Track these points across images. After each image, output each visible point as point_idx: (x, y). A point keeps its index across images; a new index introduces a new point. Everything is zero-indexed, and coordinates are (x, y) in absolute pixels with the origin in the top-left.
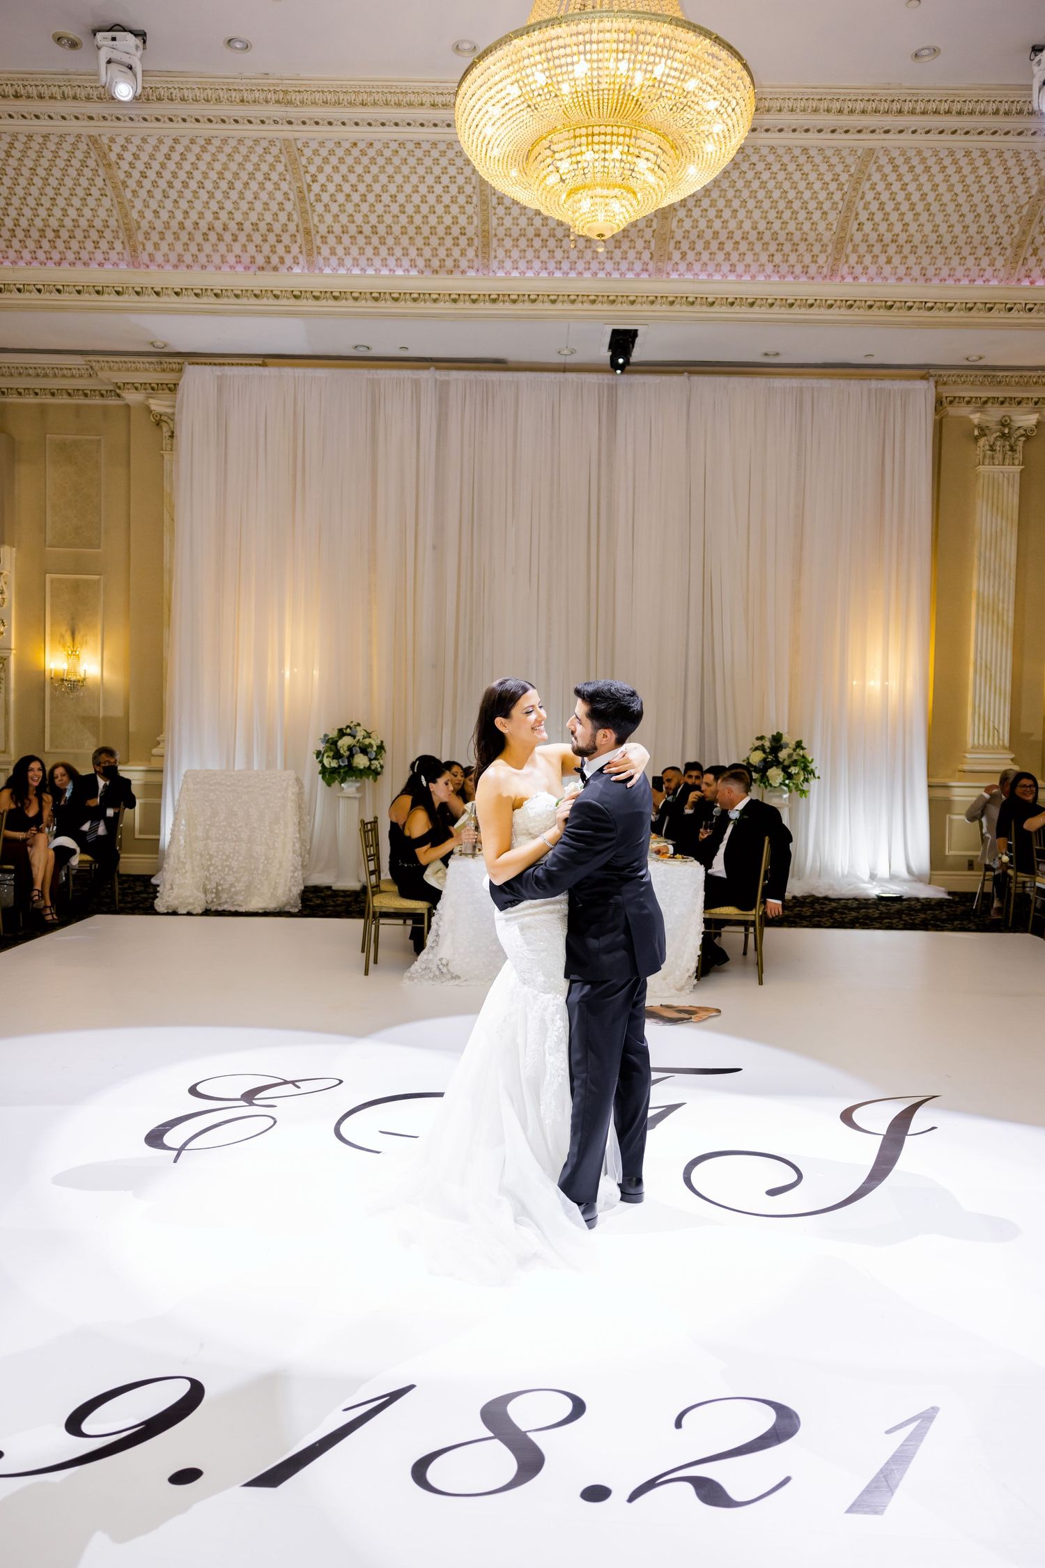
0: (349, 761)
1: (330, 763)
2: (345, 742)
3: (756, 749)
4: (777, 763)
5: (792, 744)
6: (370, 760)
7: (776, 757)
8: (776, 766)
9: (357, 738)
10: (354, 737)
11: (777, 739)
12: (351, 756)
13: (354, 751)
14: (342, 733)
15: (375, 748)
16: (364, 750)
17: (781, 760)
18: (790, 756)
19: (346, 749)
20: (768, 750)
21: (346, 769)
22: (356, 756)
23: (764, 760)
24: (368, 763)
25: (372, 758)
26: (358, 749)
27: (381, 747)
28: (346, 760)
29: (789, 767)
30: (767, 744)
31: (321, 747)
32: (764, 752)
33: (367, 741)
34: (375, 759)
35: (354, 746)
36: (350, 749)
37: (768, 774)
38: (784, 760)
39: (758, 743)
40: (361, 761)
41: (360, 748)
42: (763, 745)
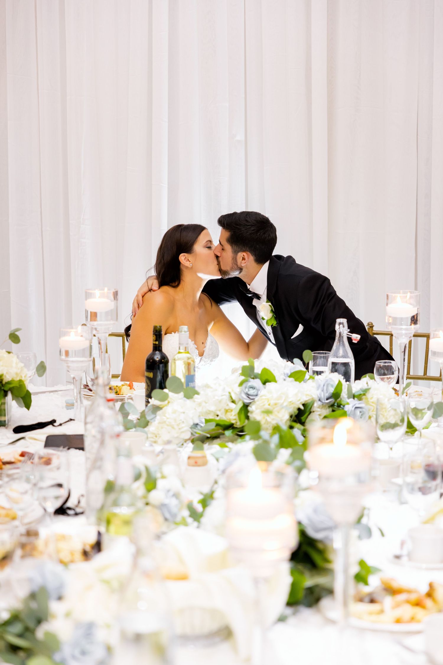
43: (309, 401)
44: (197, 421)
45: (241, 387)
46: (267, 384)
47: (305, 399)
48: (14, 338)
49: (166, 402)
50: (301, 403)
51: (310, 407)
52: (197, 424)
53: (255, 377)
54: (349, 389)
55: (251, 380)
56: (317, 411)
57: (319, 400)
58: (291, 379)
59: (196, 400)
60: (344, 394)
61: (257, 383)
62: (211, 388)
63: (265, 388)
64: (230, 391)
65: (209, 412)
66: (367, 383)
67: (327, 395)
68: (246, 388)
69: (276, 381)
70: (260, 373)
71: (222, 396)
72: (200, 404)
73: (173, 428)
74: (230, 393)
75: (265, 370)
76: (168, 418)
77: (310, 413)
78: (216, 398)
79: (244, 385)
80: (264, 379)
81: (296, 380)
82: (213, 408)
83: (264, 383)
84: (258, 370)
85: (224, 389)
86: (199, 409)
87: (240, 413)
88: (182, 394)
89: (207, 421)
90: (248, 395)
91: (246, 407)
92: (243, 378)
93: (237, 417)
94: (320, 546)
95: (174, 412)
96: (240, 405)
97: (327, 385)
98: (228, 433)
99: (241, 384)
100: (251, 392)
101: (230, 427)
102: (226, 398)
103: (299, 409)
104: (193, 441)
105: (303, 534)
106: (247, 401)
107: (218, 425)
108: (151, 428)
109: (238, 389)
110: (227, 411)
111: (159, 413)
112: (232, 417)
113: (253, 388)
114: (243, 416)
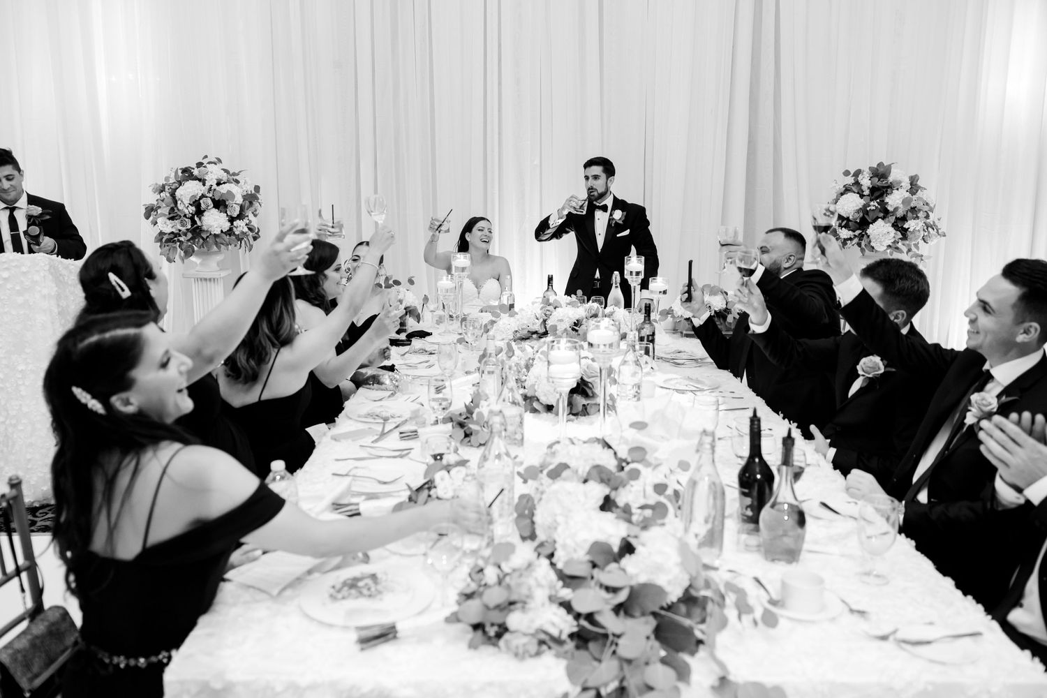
0: (194, 222)
1: (167, 227)
2: (189, 190)
3: (847, 190)
4: (885, 213)
5: (906, 184)
6: (232, 220)
7: (883, 204)
8: (883, 218)
9: (208, 184)
10: (203, 181)
11: (880, 173)
12: (200, 212)
13: (203, 206)
14: (187, 174)
15: (239, 200)
16: (220, 204)
17: (890, 209)
18: (905, 201)
19: (187, 202)
20: (867, 192)
21: (190, 235)
22: (205, 214)
23: (864, 210)
24: (227, 226)
25: (235, 215)
26: (210, 202)
27: (251, 199)
28: (189, 221)
29: (904, 219)
30: (866, 182)
31: (152, 199)
32: (862, 196)
33: (223, 189)
34: (241, 216)
35: (203, 196)
36: (196, 203)
37: (869, 231)
38: (896, 209)
39: (850, 180)
40: (214, 221)
41: (213, 200)
42: (857, 183)
43: (582, 317)
44: (517, 329)
45: (542, 311)
46: (557, 309)
47: (577, 317)
48: (411, 282)
49: (499, 318)
50: (576, 319)
51: (581, 322)
52: (517, 331)
53: (550, 305)
54: (603, 312)
55: (548, 307)
56: (585, 324)
57: (587, 316)
58: (570, 306)
59: (515, 318)
60: (600, 315)
61: (551, 308)
62: (524, 311)
63: (555, 311)
64: (536, 312)
65: (524, 324)
66: (612, 309)
67: (590, 315)
68: (545, 311)
69: (561, 308)
70: (553, 303)
71: (531, 315)
72: (518, 320)
73: (504, 333)
74: (535, 314)
75: (555, 300)
76: (500, 328)
77: (581, 325)
78: (528, 316)
79: (544, 309)
80: (555, 306)
81: (573, 306)
82: (525, 322)
83: (555, 308)
84: (551, 301)
85: (532, 312)
86: (518, 323)
87: (541, 325)
88: (508, 314)
89: (522, 329)
90: (546, 315)
91: (545, 321)
92: (542, 305)
93: (539, 327)
94: (590, 385)
95: (504, 324)
96: (541, 320)
97: (590, 309)
98: (535, 336)
99: (541, 309)
100: (548, 313)
101: (536, 332)
102: (533, 316)
103: (575, 323)
104: (515, 341)
105: (582, 378)
106: (546, 318)
107: (529, 331)
108: (491, 333)
109: (539, 312)
110: (533, 324)
111: (495, 325)
112: (537, 327)
113: (549, 311)
114: (543, 326)
